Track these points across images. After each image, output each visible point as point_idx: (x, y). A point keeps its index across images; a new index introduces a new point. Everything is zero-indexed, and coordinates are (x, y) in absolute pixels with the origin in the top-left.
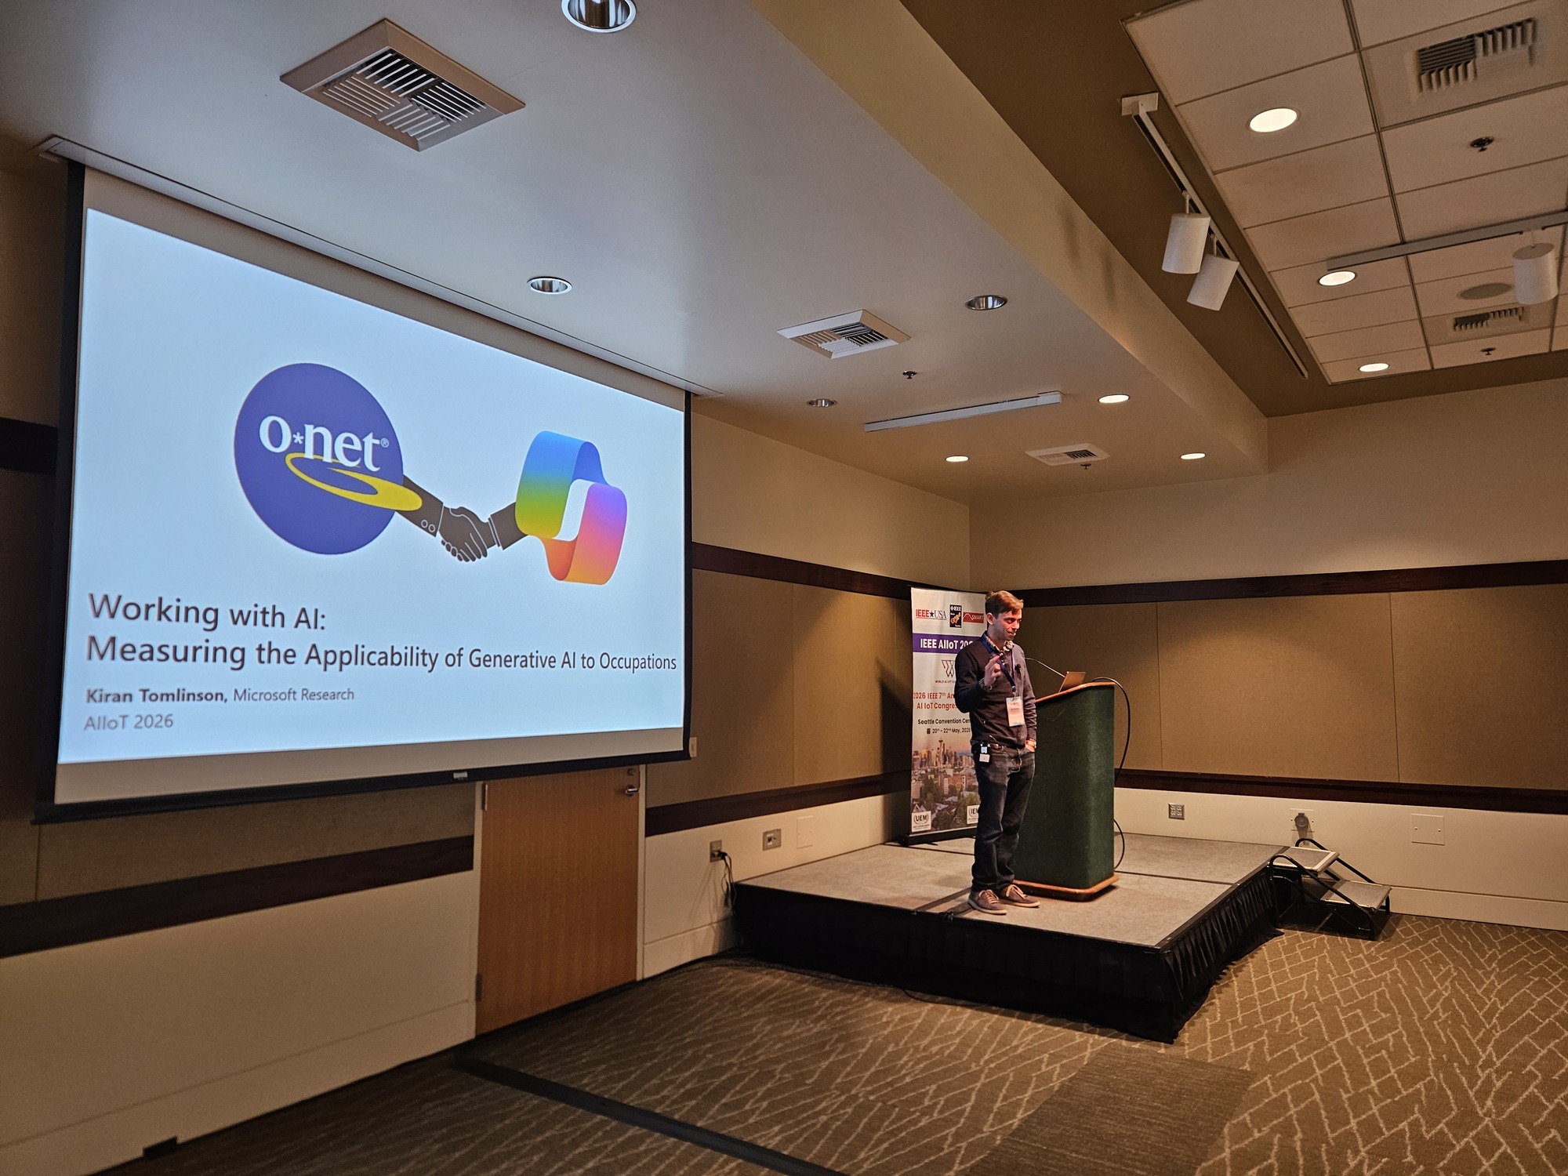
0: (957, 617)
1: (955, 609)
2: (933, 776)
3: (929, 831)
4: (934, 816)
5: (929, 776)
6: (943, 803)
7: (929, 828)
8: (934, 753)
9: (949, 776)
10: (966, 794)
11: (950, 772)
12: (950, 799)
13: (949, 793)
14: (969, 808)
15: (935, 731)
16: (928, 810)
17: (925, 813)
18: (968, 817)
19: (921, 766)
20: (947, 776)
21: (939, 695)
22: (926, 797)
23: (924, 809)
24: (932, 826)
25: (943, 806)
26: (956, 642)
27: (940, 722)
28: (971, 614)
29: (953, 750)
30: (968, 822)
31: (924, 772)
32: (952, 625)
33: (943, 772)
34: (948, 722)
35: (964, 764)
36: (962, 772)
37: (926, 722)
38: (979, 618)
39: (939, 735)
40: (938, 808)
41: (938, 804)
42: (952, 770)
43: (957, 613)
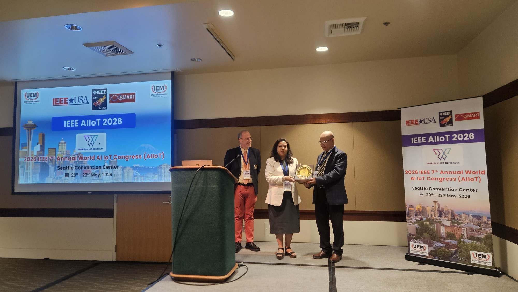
0: (448, 119)
1: (444, 114)
2: (428, 223)
3: (427, 257)
4: (432, 248)
5: (425, 223)
6: (440, 242)
7: (427, 255)
8: (429, 209)
9: (446, 226)
10: (468, 241)
11: (448, 224)
12: (448, 241)
13: (446, 237)
14: (472, 252)
15: (429, 195)
16: (425, 242)
17: (422, 245)
18: (472, 258)
19: (416, 215)
20: (443, 225)
21: (431, 172)
22: (423, 235)
23: (420, 242)
24: (430, 254)
25: (441, 245)
26: (447, 136)
27: (434, 189)
28: (464, 115)
29: (450, 208)
30: (472, 262)
31: (419, 219)
32: (441, 125)
33: (439, 222)
34: (443, 189)
35: (463, 220)
36: (462, 225)
37: (418, 189)
38: (475, 115)
39: (433, 198)
40: (435, 244)
41: (435, 242)
42: (449, 222)
43: (447, 116)
